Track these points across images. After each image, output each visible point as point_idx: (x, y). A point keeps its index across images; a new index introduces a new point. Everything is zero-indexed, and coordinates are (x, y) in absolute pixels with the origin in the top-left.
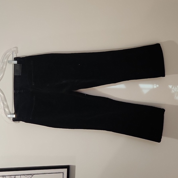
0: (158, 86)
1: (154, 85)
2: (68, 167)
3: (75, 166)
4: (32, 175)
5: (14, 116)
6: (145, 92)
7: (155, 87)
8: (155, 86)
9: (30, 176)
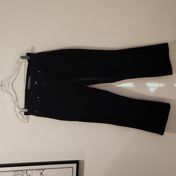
0: (164, 84)
1: (161, 84)
2: (77, 162)
3: (83, 161)
4: (43, 170)
6: (152, 90)
7: (161, 86)
8: (161, 85)
9: (42, 171)
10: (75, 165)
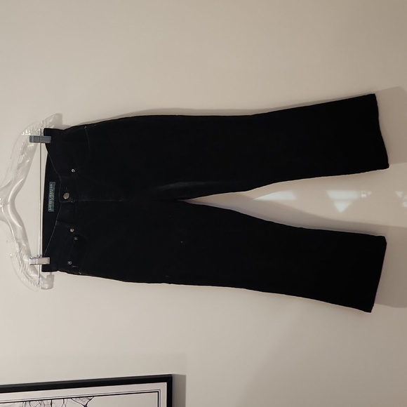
0: (369, 193)
1: (362, 192)
2: (168, 379)
6: (341, 208)
7: (363, 196)
8: (364, 193)
9: (86, 400)
10: (163, 386)
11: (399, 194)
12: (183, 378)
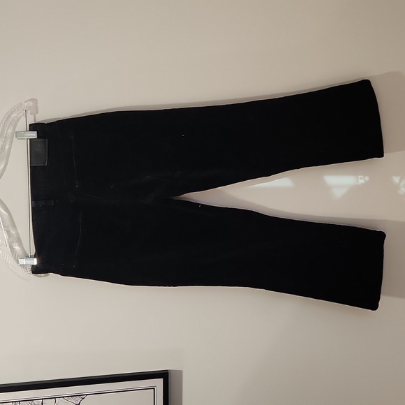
0: (367, 178)
1: (360, 177)
2: (164, 375)
3: (180, 373)
4: (82, 396)
5: (35, 262)
6: (338, 193)
7: (361, 181)
8: (361, 179)
9: (79, 399)
10: (159, 383)
11: (396, 179)
12: (179, 374)
